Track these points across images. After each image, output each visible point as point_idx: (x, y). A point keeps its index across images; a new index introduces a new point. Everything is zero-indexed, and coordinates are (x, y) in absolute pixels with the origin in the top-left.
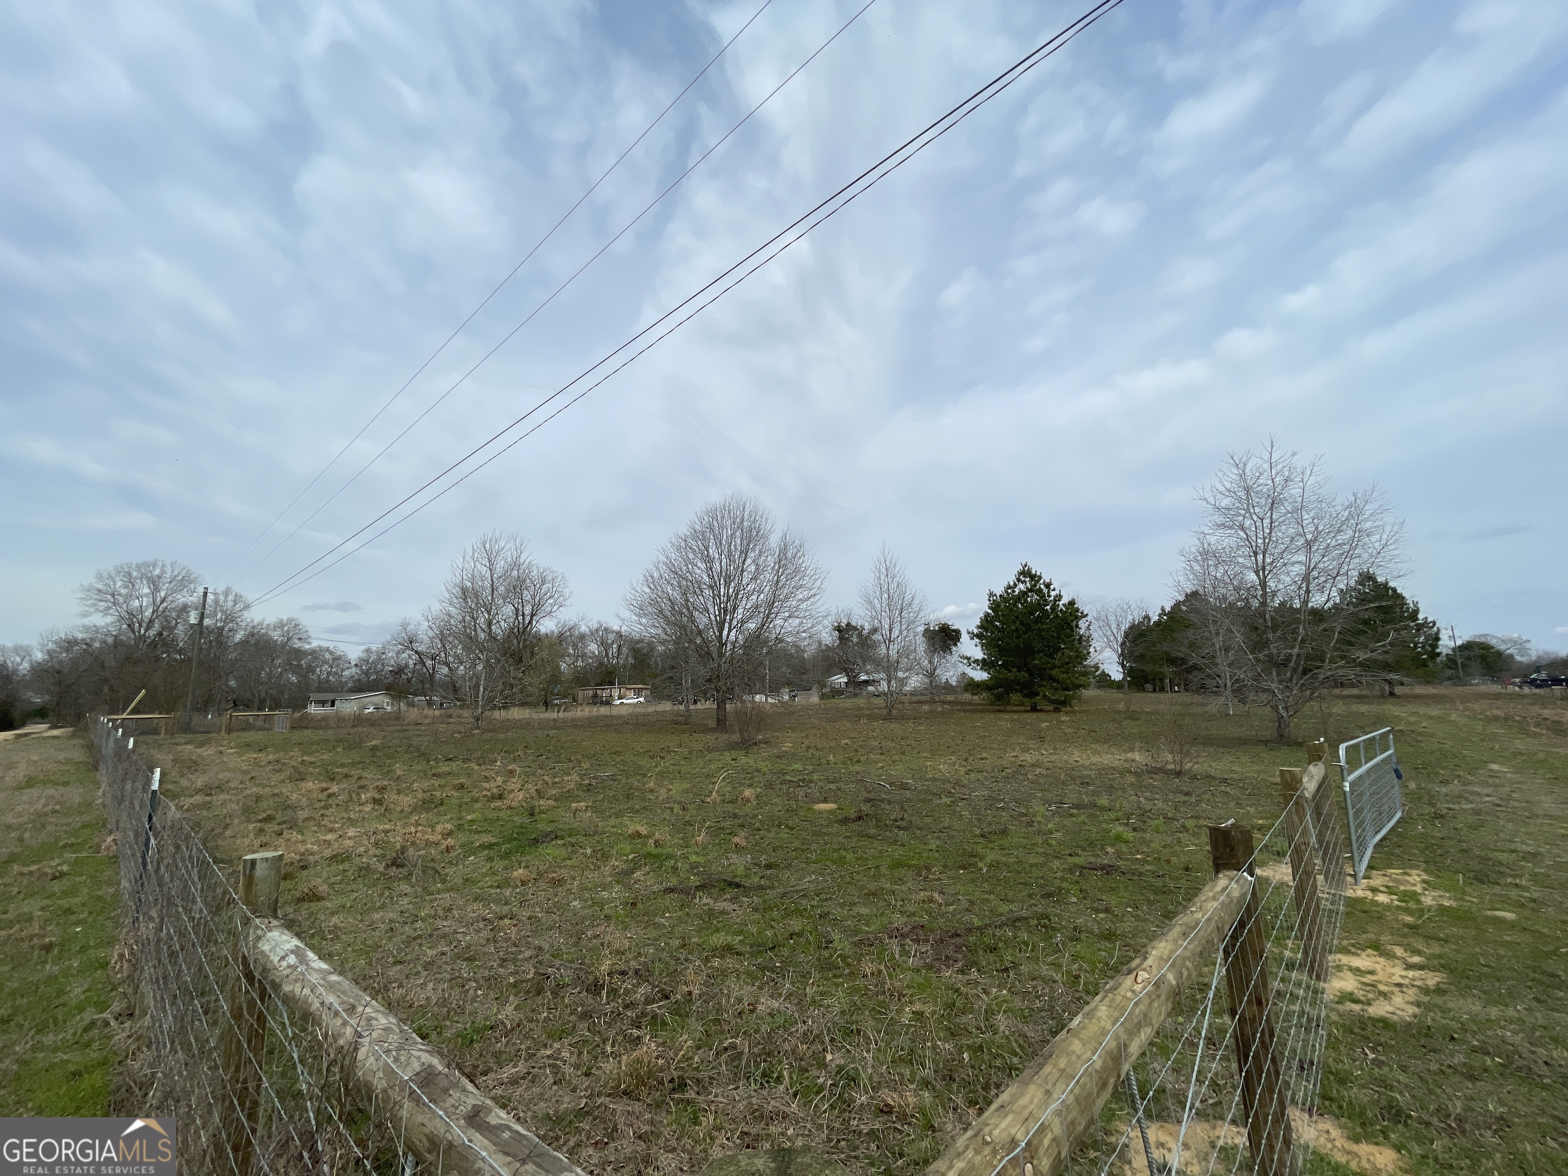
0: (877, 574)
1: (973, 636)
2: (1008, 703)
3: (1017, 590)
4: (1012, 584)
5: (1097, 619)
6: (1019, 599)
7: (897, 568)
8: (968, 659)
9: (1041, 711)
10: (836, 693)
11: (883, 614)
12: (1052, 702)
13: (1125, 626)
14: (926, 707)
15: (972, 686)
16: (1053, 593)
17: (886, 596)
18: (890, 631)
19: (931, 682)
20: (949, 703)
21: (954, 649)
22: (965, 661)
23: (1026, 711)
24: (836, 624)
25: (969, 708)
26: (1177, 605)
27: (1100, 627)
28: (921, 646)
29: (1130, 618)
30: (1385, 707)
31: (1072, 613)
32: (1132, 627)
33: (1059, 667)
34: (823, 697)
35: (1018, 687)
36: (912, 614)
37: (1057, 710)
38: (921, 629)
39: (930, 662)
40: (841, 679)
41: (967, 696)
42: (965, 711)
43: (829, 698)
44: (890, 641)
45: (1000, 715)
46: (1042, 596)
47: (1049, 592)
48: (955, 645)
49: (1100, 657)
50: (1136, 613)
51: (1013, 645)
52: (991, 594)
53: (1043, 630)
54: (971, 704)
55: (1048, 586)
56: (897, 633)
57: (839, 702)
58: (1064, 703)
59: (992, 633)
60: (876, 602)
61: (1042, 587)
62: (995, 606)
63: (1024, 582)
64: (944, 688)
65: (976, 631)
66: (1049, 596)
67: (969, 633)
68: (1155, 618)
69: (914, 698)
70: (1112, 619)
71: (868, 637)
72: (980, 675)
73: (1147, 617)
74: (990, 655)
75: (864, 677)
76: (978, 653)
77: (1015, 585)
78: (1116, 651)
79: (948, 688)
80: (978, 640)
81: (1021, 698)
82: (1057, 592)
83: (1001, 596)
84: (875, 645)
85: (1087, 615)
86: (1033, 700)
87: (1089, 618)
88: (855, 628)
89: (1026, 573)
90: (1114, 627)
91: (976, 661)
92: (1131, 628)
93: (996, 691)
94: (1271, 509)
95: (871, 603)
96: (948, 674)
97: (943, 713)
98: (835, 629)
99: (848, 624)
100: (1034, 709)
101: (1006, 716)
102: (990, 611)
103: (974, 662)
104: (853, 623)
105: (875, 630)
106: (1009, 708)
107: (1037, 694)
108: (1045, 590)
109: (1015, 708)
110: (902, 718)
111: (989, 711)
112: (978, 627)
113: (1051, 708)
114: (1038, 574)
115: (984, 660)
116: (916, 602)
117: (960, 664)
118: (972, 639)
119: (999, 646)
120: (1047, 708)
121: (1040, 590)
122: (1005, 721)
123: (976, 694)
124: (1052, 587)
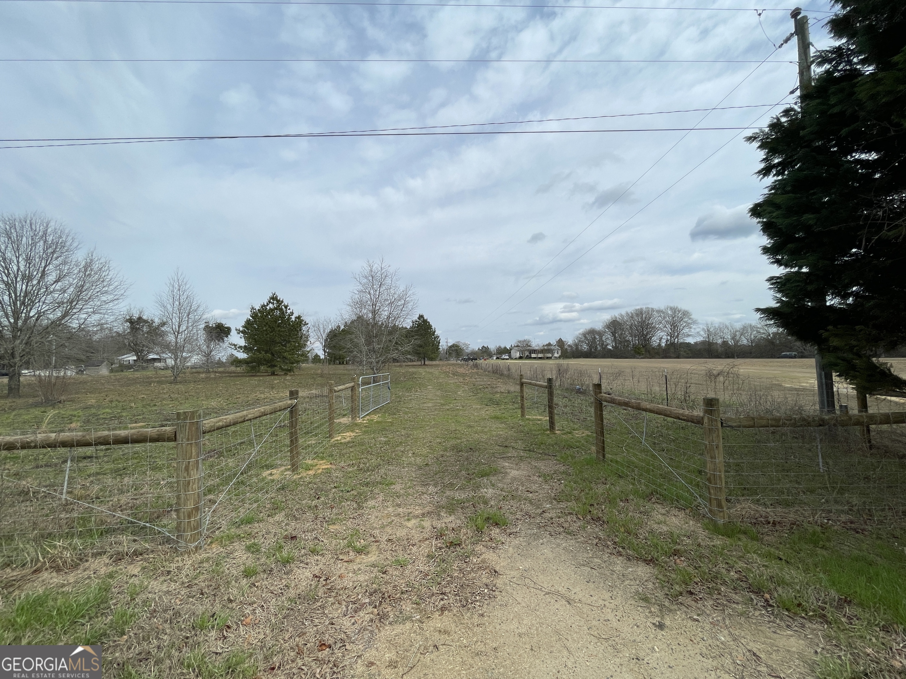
0: (171, 288)
1: (239, 332)
2: (259, 372)
3: (268, 308)
4: (266, 304)
5: (314, 326)
6: (269, 313)
7: (187, 286)
8: (235, 345)
9: (277, 375)
10: (125, 367)
11: (174, 315)
12: (283, 370)
13: (328, 331)
14: (203, 376)
15: (237, 362)
16: (289, 311)
17: (177, 303)
18: (179, 327)
19: (208, 359)
20: (220, 372)
21: (226, 339)
22: (233, 347)
23: (268, 375)
24: (128, 317)
25: (233, 375)
26: (353, 322)
27: (315, 330)
28: (202, 336)
29: (330, 327)
30: (419, 369)
31: (300, 322)
32: (332, 331)
33: (288, 351)
34: (112, 371)
35: (265, 362)
36: (197, 317)
37: (286, 374)
38: (203, 326)
39: (208, 347)
40: (132, 358)
41: (233, 368)
42: (230, 377)
43: (117, 371)
44: (178, 333)
45: (252, 378)
46: (283, 313)
47: (286, 310)
48: (227, 336)
49: (312, 346)
50: (333, 325)
51: (263, 339)
52: (253, 308)
53: (281, 331)
54: (234, 373)
55: (286, 307)
56: (184, 328)
57: (128, 374)
58: (290, 371)
59: (251, 331)
60: (169, 306)
61: (283, 307)
62: (254, 315)
63: (273, 303)
64: (217, 364)
65: (241, 329)
66: (286, 313)
67: (236, 330)
68: (342, 327)
69: (194, 370)
70: (321, 326)
71: (158, 328)
72: (242, 355)
73: (339, 327)
74: (250, 343)
75: (151, 356)
76: (242, 342)
77: (268, 304)
78: (321, 343)
79: (220, 363)
80: (242, 335)
81: (266, 368)
82: (291, 311)
83: (259, 310)
84: (164, 334)
85: (308, 324)
86: (273, 370)
87: (309, 326)
88: (146, 321)
89: (274, 298)
90: (322, 331)
91: (240, 347)
92: (330, 332)
93: (251, 365)
94: (380, 287)
95: (165, 307)
96: (220, 355)
97: (215, 379)
98: (127, 321)
99: (140, 318)
100: (273, 374)
101: (256, 378)
102: (251, 318)
103: (239, 348)
104: (145, 317)
105: (163, 324)
106: (258, 374)
107: (276, 366)
108: (284, 309)
109: (262, 374)
110: (184, 382)
111: (246, 376)
112: (243, 327)
113: (283, 373)
114: (281, 300)
115: (245, 346)
116: (201, 309)
117: (230, 349)
118: (239, 333)
119: (255, 339)
120: (280, 373)
121: (282, 309)
122: (254, 381)
123: (239, 367)
124: (288, 308)
